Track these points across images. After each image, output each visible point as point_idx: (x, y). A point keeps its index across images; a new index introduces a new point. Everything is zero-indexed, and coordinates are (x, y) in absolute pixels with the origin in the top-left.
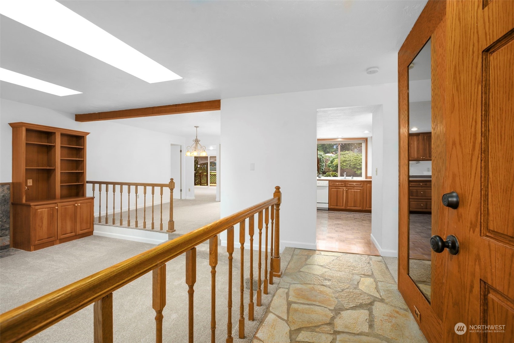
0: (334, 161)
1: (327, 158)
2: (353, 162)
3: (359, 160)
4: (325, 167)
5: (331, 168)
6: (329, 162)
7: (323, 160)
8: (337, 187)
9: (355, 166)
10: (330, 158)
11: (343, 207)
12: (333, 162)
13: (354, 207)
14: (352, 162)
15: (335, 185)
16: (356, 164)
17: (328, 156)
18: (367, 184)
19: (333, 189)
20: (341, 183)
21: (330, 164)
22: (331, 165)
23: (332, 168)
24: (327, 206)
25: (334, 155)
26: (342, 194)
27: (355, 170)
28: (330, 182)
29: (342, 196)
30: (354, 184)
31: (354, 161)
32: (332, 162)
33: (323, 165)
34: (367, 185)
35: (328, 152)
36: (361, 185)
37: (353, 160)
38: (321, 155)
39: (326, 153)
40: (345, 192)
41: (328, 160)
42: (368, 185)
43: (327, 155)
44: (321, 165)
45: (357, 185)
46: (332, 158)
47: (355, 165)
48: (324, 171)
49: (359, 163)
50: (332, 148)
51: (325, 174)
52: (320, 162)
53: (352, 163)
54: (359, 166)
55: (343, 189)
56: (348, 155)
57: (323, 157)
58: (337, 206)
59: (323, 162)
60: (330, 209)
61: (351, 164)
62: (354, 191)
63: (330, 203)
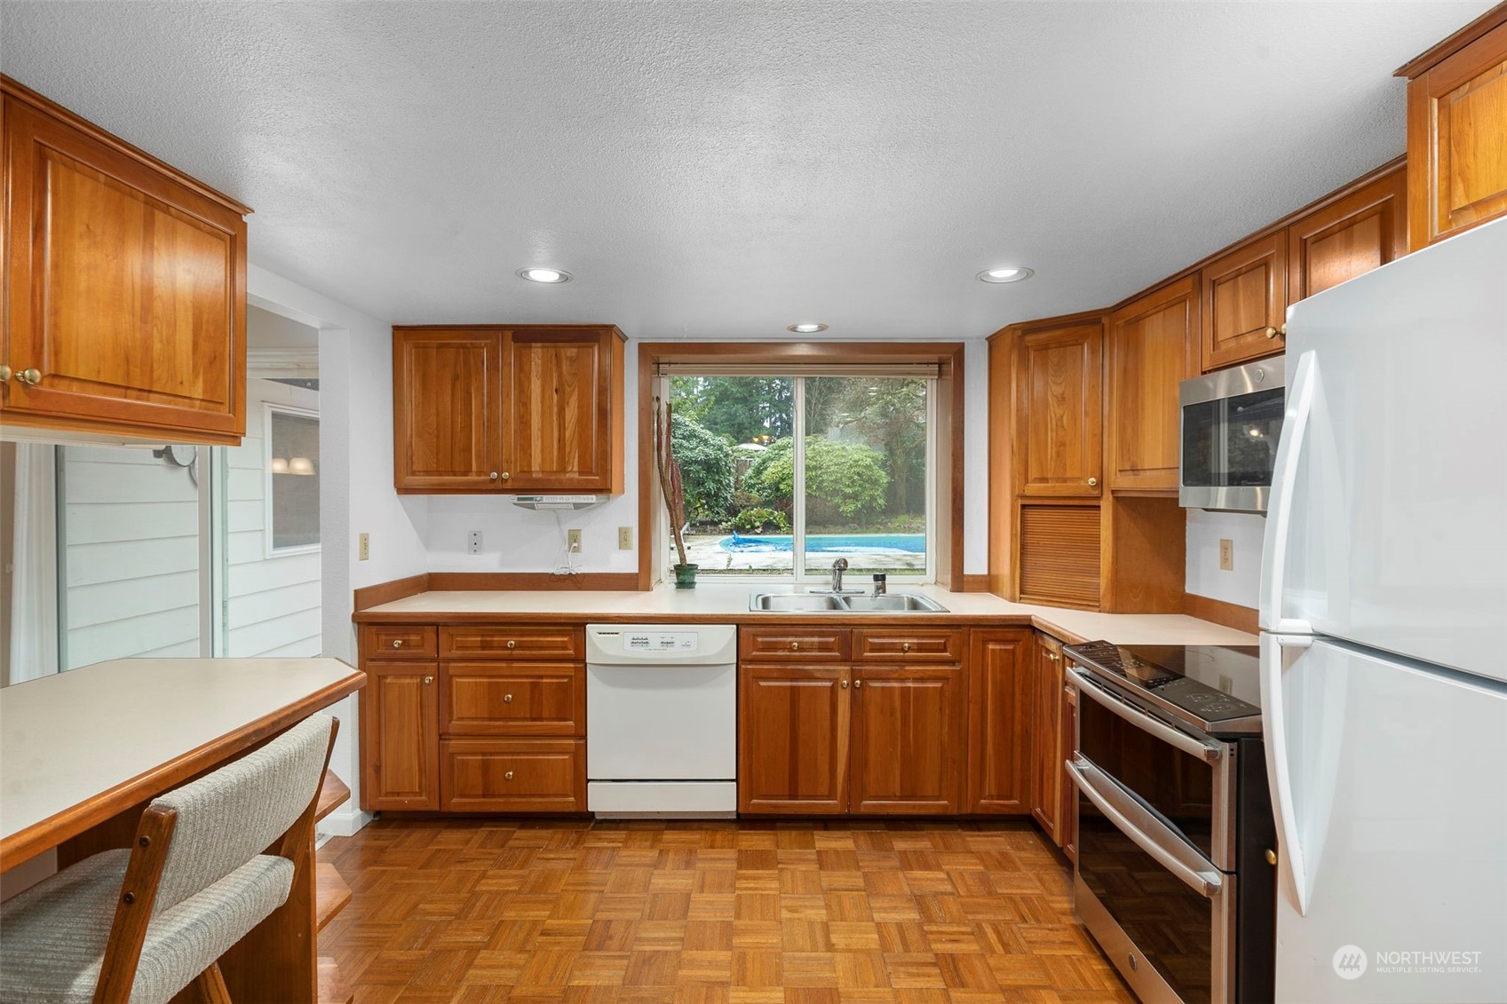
0: (766, 469)
1: (743, 458)
2: (831, 474)
3: (851, 466)
4: (736, 489)
5: (754, 494)
6: (750, 471)
7: (726, 465)
8: (791, 667)
9: (837, 488)
10: (752, 457)
11: (833, 805)
12: (761, 473)
13: (901, 798)
14: (826, 473)
15: (780, 653)
16: (841, 479)
17: (746, 450)
18: (985, 642)
19: (762, 684)
20: (816, 639)
21: (751, 478)
22: (755, 484)
23: (758, 491)
24: (724, 800)
25: (766, 449)
26: (827, 709)
27: (838, 500)
28: (744, 630)
29: (827, 724)
30: (907, 642)
31: (832, 468)
32: (758, 472)
33: (728, 485)
34: (984, 650)
35: (749, 440)
36: (945, 650)
37: (828, 467)
38: (720, 449)
39: (740, 442)
40: (844, 699)
41: (746, 465)
42: (991, 646)
43: (744, 446)
44: (721, 483)
45: (920, 648)
46: (757, 459)
47: (836, 481)
48: (731, 504)
49: (851, 478)
50: (760, 426)
51: (736, 517)
52: (718, 473)
53: (825, 477)
54: (848, 486)
55: (836, 681)
56: (814, 449)
57: (727, 455)
58: (793, 796)
59: (729, 471)
60: (745, 820)
61: (823, 481)
62: (905, 691)
63: (746, 778)
